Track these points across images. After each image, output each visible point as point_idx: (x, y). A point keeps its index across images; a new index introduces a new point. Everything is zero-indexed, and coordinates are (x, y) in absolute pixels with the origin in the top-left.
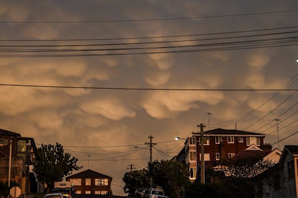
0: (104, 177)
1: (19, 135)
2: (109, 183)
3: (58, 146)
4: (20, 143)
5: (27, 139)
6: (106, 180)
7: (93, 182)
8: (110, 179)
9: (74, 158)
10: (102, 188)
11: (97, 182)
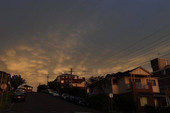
0: (31, 87)
1: (6, 73)
2: (32, 89)
3: (19, 75)
4: (6, 75)
5: (8, 74)
6: (31, 88)
7: (27, 88)
8: (32, 87)
9: (24, 80)
10: (30, 90)
11: (28, 88)
